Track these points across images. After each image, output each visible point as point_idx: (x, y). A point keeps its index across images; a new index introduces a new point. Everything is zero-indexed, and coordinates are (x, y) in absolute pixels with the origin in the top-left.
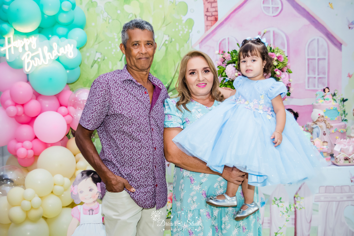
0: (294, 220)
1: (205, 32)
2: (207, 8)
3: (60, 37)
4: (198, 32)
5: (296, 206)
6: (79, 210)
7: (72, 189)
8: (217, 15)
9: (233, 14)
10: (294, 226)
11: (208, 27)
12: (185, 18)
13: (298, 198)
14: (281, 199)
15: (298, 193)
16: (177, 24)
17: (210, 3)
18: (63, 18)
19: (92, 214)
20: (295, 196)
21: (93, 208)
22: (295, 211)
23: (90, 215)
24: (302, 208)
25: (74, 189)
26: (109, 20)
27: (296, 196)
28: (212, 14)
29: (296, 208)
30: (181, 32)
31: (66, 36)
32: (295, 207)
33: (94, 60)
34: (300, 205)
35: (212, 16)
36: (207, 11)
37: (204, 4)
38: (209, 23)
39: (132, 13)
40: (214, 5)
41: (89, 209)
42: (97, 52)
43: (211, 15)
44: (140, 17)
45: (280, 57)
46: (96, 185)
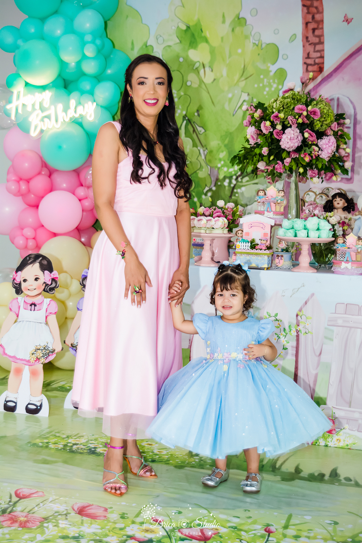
0: (295, 349)
2: (308, 52)
3: (82, 93)
5: (298, 328)
6: (19, 303)
7: (15, 276)
8: (323, 63)
9: (348, 61)
10: (294, 358)
12: (273, 68)
13: (302, 317)
14: (276, 315)
15: (303, 310)
16: (262, 77)
17: (312, 44)
19: (34, 310)
20: (298, 314)
21: (36, 303)
22: (298, 336)
23: (31, 310)
24: (309, 332)
25: (16, 276)
27: (300, 314)
28: (314, 61)
29: (299, 332)
30: (267, 89)
31: (91, 93)
32: (297, 330)
34: (305, 327)
35: (315, 64)
36: (308, 57)
37: (304, 46)
39: (199, 62)
40: (318, 47)
41: (31, 302)
43: (313, 63)
44: (210, 67)
45: (314, 113)
46: (44, 273)
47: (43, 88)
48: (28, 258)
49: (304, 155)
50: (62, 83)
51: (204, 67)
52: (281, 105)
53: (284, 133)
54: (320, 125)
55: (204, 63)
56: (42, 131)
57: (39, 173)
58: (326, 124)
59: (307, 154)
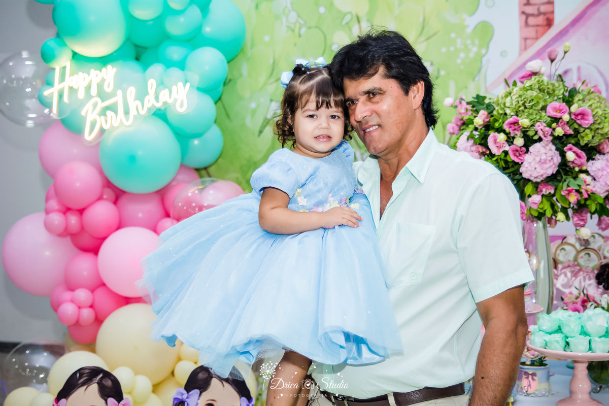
1: (520, 54)
3: (168, 66)
4: (503, 54)
8: (553, 12)
9: (594, 9)
11: (529, 42)
12: (471, 22)
16: (453, 35)
18: (176, 26)
26: (300, 29)
28: (538, 9)
30: (462, 55)
31: (181, 65)
33: (266, 118)
35: (540, 14)
36: (528, 3)
38: (531, 32)
39: (350, 13)
42: (271, 100)
43: (536, 12)
44: (368, 20)
45: (582, 115)
46: (106, 403)
47: (103, 61)
48: (78, 375)
49: (567, 192)
50: (132, 52)
51: (359, 22)
52: (521, 103)
53: (527, 151)
54: (590, 136)
55: (360, 15)
56: (102, 131)
57: (100, 198)
58: (602, 135)
59: (573, 189)
